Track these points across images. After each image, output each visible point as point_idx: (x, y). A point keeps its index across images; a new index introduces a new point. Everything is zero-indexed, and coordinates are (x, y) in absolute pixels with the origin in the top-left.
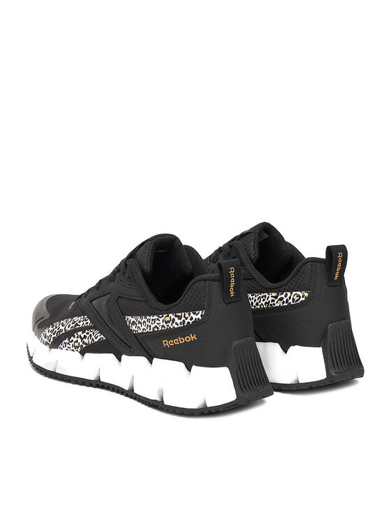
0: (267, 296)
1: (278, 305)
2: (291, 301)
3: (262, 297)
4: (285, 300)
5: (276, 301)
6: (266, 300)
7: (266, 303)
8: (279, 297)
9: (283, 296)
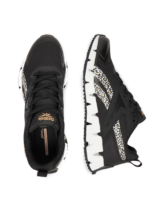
0: (122, 146)
1: (120, 151)
2: (122, 156)
3: (122, 143)
4: (122, 154)
5: (121, 150)
6: (121, 146)
7: (120, 146)
8: (123, 151)
9: (124, 153)
